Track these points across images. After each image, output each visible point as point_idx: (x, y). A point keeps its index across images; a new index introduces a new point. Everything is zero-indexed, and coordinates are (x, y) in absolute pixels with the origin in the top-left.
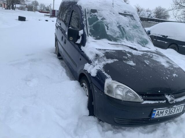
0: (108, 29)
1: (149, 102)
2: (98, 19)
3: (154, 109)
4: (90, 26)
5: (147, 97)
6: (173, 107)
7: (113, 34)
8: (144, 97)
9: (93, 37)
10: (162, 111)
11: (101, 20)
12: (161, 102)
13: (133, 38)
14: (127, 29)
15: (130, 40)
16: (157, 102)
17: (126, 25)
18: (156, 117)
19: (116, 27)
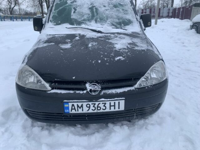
0: (74, 12)
1: (59, 91)
2: (67, 3)
3: (64, 101)
4: (54, 12)
5: (57, 84)
6: (99, 100)
7: (79, 17)
8: (53, 84)
9: (53, 23)
10: (80, 104)
11: (70, 4)
12: (78, 92)
13: (107, 19)
14: (102, 9)
15: (100, 22)
16: (72, 92)
17: (104, 5)
18: (72, 112)
19: (86, 9)
